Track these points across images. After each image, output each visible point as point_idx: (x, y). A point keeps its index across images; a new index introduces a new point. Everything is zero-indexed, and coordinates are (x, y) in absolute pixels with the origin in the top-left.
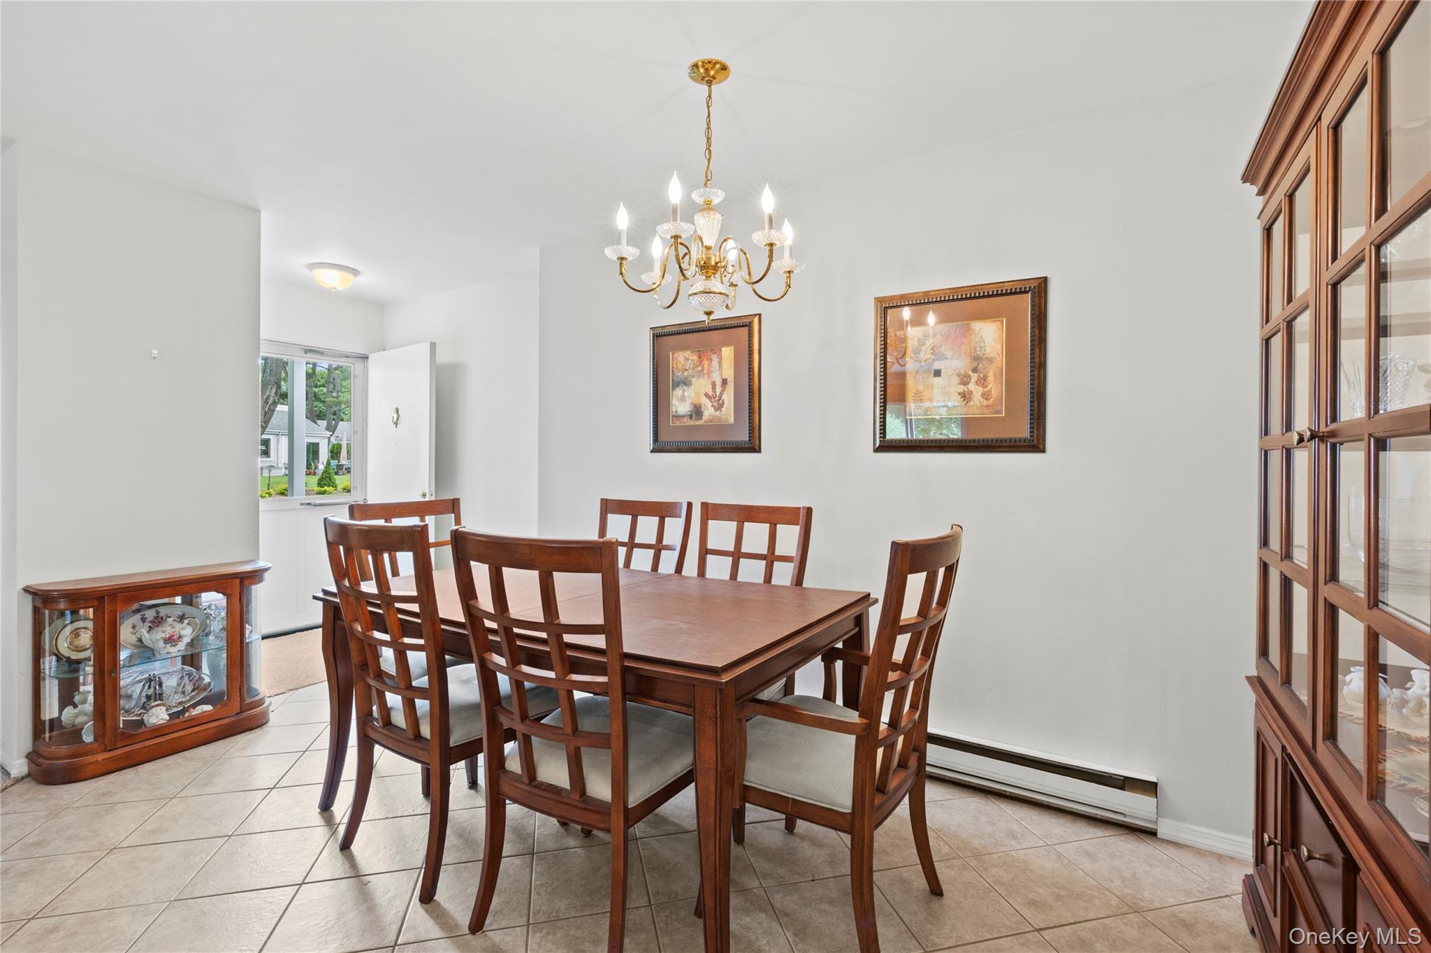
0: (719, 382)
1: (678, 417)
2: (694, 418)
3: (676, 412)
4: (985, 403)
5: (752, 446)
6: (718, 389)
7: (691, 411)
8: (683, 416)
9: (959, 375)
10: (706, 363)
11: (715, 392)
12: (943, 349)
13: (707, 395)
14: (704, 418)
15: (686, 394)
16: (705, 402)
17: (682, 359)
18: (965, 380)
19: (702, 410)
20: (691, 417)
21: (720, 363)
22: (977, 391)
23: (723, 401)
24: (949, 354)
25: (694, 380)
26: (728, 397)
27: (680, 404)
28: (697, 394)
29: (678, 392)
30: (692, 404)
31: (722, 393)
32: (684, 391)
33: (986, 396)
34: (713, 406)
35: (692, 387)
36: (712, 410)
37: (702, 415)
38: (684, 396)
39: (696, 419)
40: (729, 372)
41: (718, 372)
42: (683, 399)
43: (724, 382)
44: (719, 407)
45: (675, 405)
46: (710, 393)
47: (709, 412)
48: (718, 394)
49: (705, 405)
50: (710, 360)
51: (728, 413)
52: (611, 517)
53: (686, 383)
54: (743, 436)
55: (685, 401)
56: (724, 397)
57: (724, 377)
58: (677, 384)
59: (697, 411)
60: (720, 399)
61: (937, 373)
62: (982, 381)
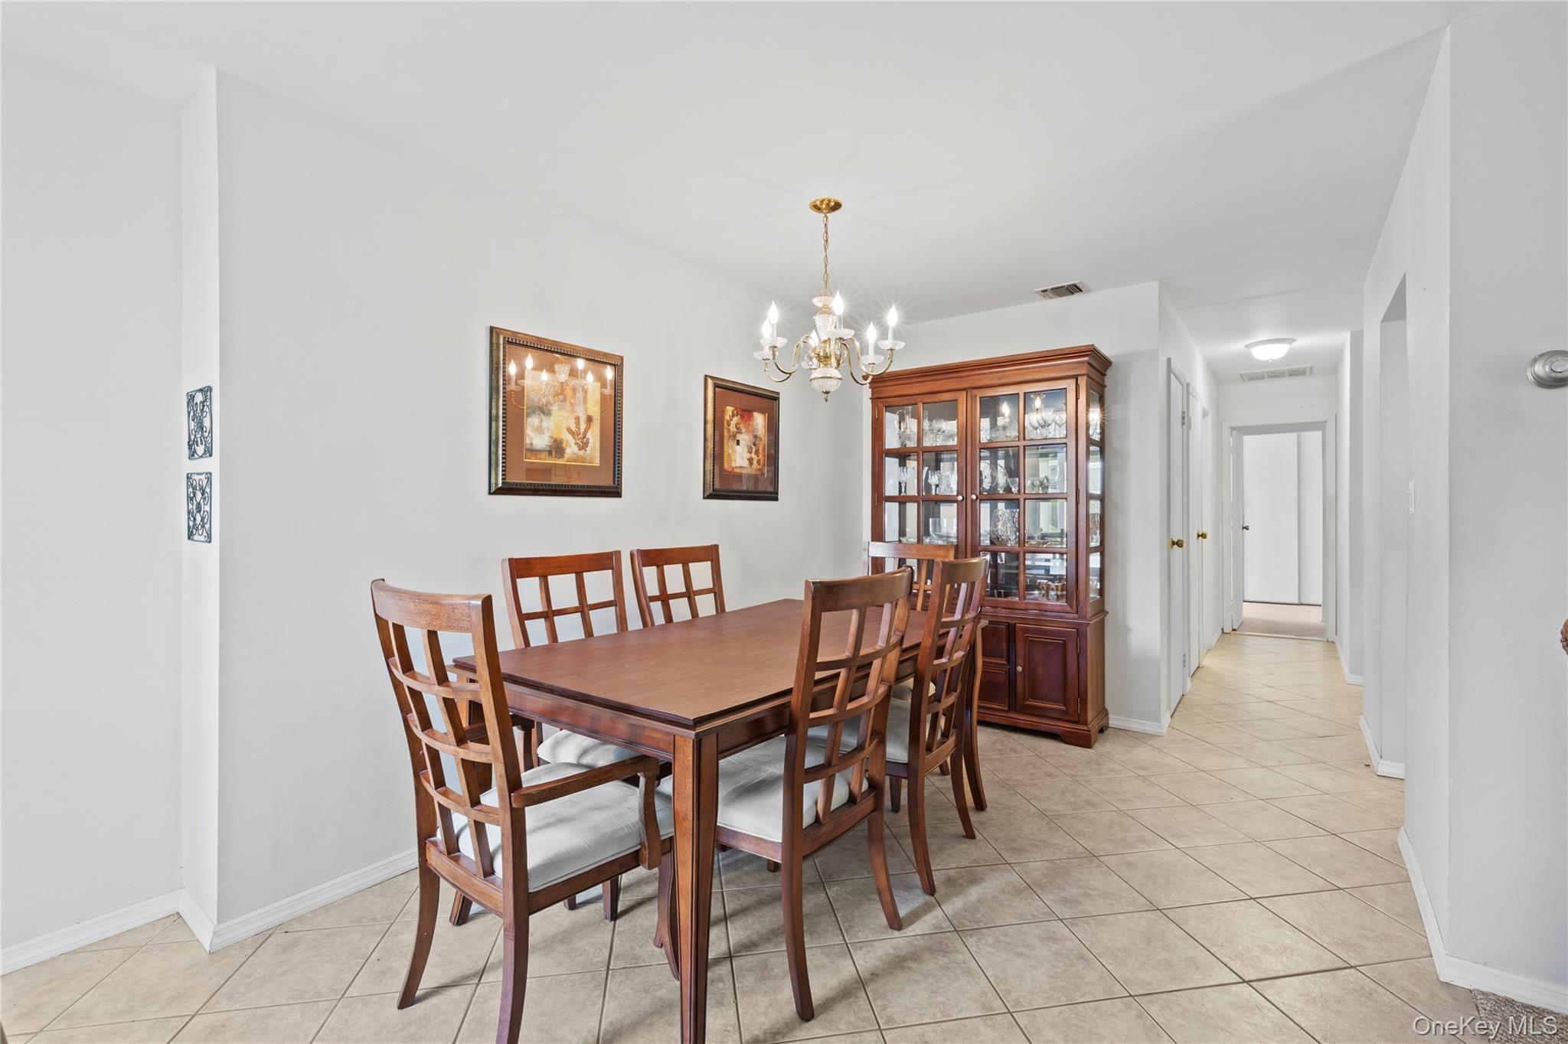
0: (583, 419)
1: (533, 451)
2: (554, 454)
3: (531, 444)
4: (758, 467)
5: (614, 492)
6: (583, 426)
7: (550, 446)
8: (540, 451)
9: (748, 446)
10: (568, 394)
11: (579, 429)
12: (741, 425)
13: (569, 430)
14: (566, 456)
15: (544, 424)
16: (567, 437)
17: (536, 382)
18: (750, 451)
19: (564, 446)
20: (550, 453)
21: (585, 394)
22: (753, 458)
23: (588, 439)
24: (743, 430)
25: (554, 410)
26: (594, 437)
27: (537, 435)
28: (558, 427)
29: (535, 421)
30: (551, 437)
31: (586, 431)
32: (541, 421)
33: (757, 461)
34: (576, 443)
35: (552, 417)
36: (575, 449)
37: (564, 452)
38: (541, 426)
39: (556, 457)
40: (594, 412)
41: (582, 407)
42: (539, 430)
43: (589, 419)
44: (583, 446)
45: (529, 435)
46: (574, 429)
47: (571, 449)
48: (582, 431)
49: (567, 441)
51: (593, 453)
52: (520, 581)
53: (544, 411)
54: (607, 481)
55: (543, 434)
56: (589, 435)
57: (589, 414)
58: (534, 410)
59: (557, 448)
60: (584, 437)
61: (738, 443)
62: (756, 452)
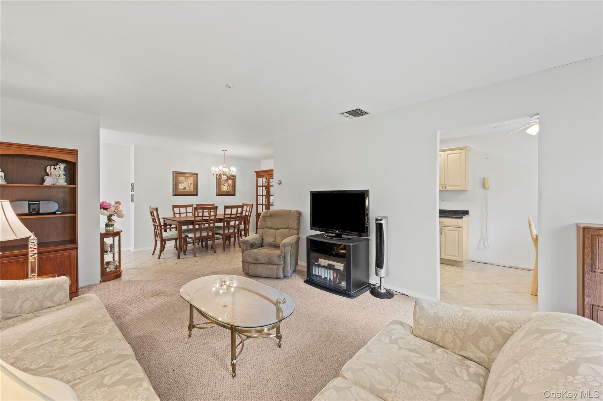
0: (190, 183)
5: (197, 195)
6: (190, 185)
10: (187, 180)
17: (181, 179)
18: (228, 187)
21: (190, 180)
22: (229, 188)
24: (226, 183)
25: (184, 183)
27: (181, 186)
28: (185, 185)
29: (180, 184)
33: (230, 189)
36: (188, 188)
40: (192, 182)
42: (182, 186)
43: (191, 184)
46: (188, 185)
47: (187, 188)
50: (188, 180)
52: (175, 208)
53: (182, 183)
54: (195, 193)
58: (180, 183)
59: (185, 188)
61: (224, 185)
62: (229, 187)
